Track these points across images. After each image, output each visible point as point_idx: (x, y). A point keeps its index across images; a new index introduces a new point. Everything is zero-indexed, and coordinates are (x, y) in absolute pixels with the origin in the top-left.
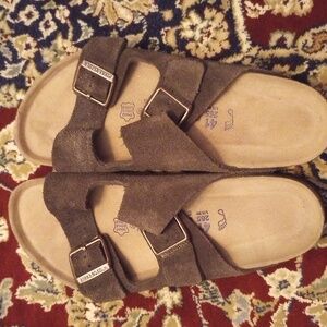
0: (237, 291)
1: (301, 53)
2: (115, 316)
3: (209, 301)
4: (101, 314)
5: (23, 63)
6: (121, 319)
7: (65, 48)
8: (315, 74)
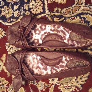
0: (40, 81)
1: (62, 14)
2: (6, 86)
3: (33, 83)
4: (2, 85)
6: (8, 87)
8: (66, 21)
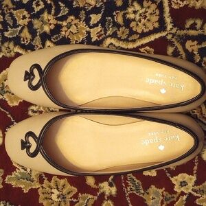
5: (20, 28)
7: (49, 21)
